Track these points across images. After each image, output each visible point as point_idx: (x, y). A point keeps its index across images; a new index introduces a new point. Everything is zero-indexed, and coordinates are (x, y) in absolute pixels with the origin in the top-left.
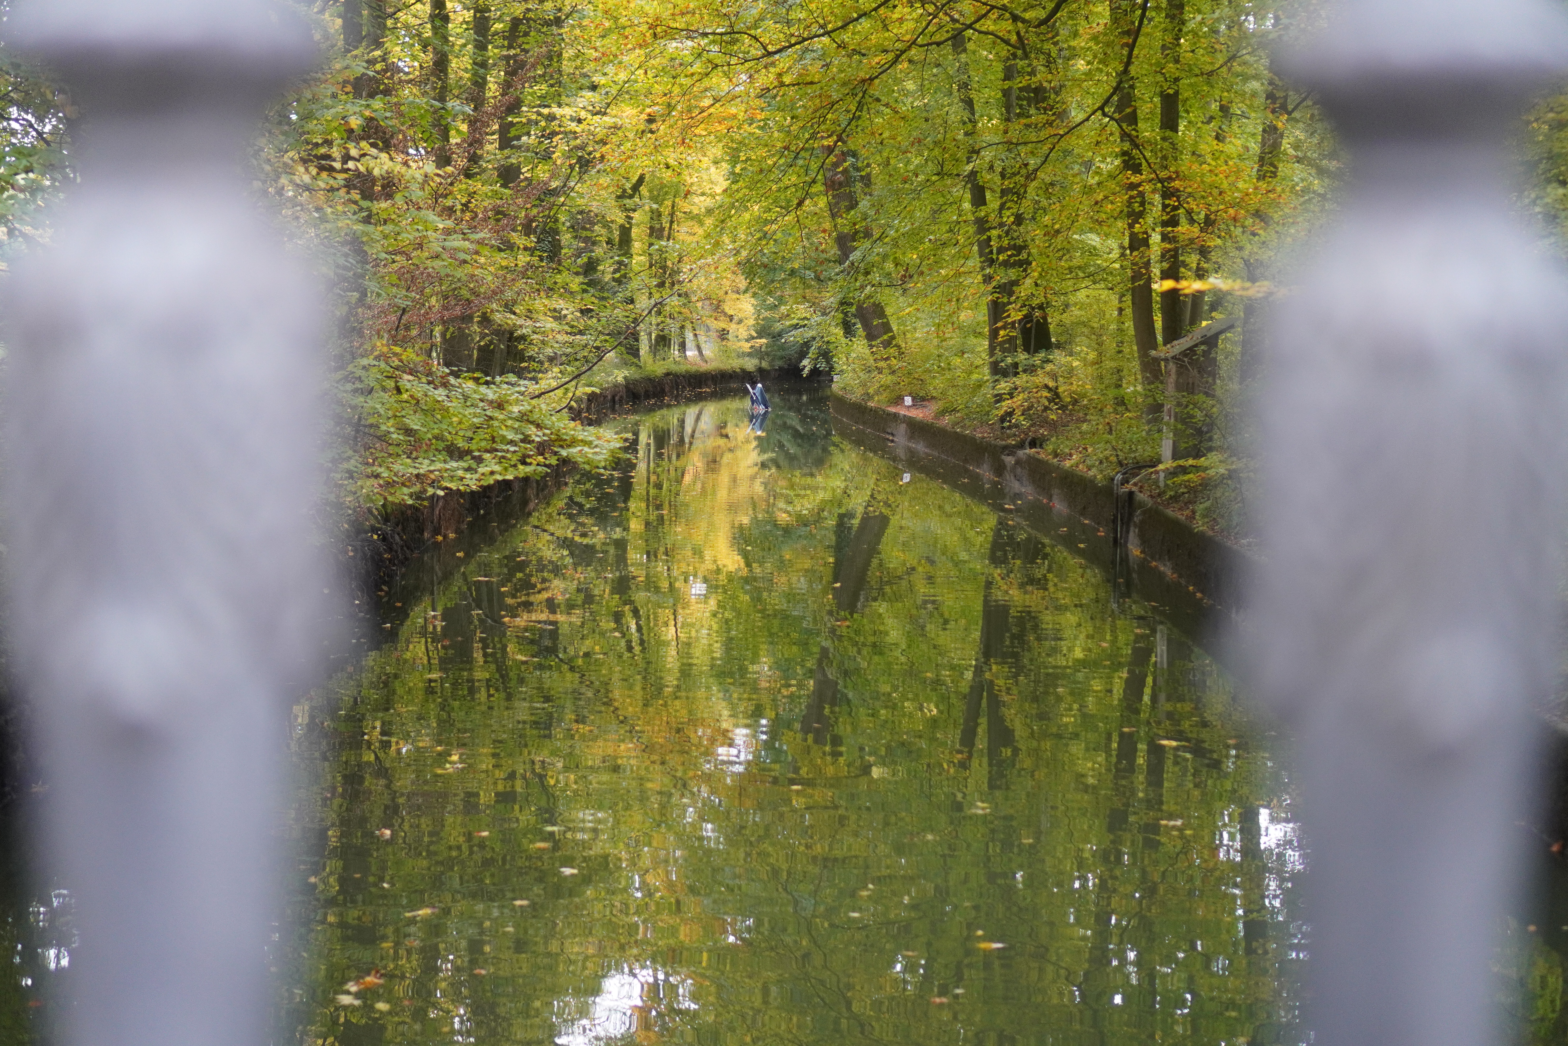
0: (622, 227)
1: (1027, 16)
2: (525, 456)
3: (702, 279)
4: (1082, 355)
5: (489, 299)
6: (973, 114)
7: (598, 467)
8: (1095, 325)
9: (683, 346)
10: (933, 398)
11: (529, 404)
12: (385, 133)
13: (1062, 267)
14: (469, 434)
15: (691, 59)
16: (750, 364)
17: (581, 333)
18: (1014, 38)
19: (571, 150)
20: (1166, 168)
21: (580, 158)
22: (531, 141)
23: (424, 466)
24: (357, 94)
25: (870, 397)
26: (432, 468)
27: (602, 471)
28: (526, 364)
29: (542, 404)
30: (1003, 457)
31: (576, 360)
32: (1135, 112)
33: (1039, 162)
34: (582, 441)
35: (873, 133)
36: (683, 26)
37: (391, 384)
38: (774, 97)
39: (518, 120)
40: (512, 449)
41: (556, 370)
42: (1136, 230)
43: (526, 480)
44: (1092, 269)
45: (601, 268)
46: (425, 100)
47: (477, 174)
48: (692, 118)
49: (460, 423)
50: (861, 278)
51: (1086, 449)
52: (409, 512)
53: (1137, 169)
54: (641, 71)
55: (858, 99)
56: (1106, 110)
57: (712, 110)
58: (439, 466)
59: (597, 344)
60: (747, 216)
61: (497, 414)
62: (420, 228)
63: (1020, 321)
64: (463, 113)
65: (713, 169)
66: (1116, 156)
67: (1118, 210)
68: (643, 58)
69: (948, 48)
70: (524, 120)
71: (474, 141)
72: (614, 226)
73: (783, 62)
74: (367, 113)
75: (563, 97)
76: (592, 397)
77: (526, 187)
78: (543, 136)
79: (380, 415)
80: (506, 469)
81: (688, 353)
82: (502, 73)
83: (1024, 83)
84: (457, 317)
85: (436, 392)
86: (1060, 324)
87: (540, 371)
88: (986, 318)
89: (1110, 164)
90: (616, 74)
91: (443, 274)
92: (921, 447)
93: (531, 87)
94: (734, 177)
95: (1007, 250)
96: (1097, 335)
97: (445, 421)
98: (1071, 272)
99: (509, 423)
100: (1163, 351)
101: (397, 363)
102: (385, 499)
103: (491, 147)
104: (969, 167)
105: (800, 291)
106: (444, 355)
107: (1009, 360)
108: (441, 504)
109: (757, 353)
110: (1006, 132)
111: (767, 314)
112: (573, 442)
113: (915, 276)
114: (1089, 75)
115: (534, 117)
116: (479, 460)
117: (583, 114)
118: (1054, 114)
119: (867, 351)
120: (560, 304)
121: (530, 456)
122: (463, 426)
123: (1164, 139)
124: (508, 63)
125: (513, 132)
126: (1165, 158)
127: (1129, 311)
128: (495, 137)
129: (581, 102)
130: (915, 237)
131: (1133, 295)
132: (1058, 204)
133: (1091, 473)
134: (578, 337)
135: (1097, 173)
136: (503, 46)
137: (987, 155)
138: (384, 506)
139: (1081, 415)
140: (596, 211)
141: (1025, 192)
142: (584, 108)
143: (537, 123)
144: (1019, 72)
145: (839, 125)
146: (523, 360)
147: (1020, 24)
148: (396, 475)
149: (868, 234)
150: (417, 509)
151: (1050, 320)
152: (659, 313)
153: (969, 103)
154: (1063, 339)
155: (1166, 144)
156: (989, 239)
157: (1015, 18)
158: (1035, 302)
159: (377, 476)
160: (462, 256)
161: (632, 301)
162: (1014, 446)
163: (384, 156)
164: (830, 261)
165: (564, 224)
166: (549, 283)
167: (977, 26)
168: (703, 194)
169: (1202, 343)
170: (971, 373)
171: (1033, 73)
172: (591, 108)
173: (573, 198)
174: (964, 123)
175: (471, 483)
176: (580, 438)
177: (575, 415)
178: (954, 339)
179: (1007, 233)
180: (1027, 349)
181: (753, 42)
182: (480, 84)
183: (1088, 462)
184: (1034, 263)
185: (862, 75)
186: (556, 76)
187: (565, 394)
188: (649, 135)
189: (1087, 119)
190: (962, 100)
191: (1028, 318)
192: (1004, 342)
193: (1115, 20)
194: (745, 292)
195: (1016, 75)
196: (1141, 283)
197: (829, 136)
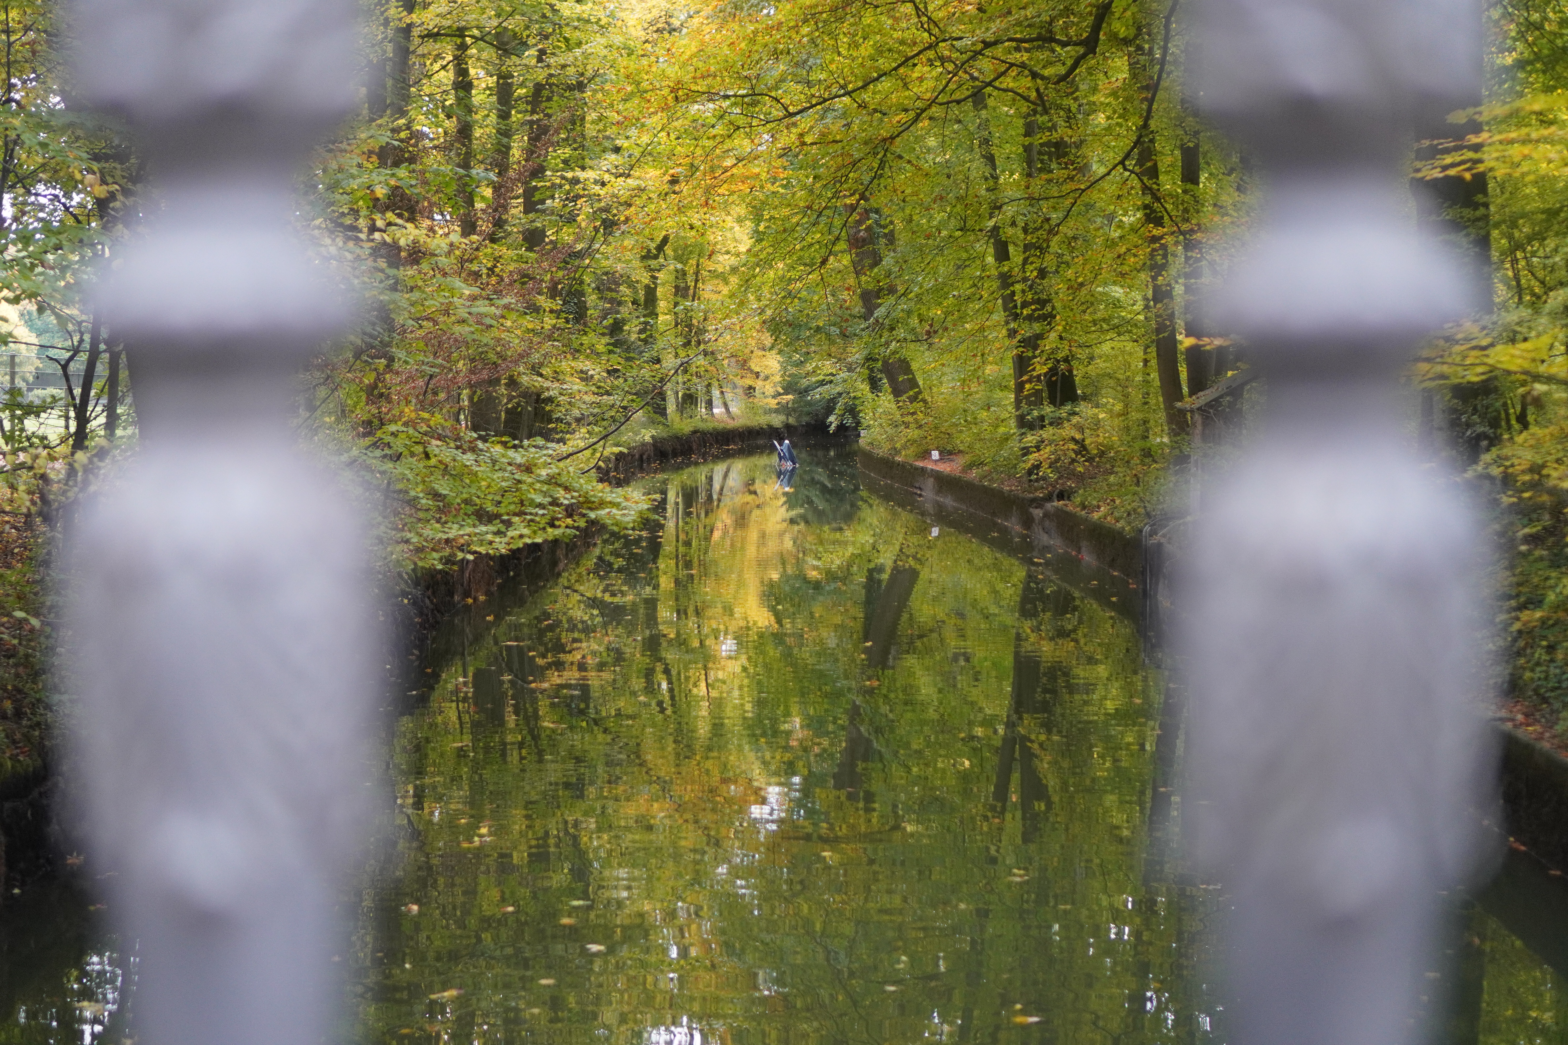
0: (647, 287)
1: (1046, 72)
2: (554, 519)
3: (728, 337)
4: (1109, 407)
5: (516, 362)
6: (995, 170)
7: (627, 529)
8: (1121, 377)
9: (710, 404)
10: (960, 452)
11: (557, 467)
12: (410, 200)
13: (1085, 320)
14: (498, 498)
15: (713, 121)
16: (777, 421)
17: (608, 393)
18: (1034, 94)
19: (595, 212)
20: (1187, 220)
21: (604, 221)
22: (555, 204)
23: (453, 531)
24: (383, 164)
25: (897, 452)
26: (461, 533)
27: (631, 532)
28: (553, 425)
29: (571, 467)
30: (1031, 510)
31: (603, 420)
32: (1155, 165)
33: (1061, 215)
34: (610, 502)
35: (895, 191)
36: (704, 89)
37: (419, 449)
38: (797, 156)
39: (542, 184)
40: (541, 512)
41: (584, 430)
42: (1159, 283)
43: (556, 542)
44: (1116, 321)
45: (626, 328)
46: (450, 167)
47: (503, 238)
48: (715, 178)
49: (489, 487)
50: (886, 334)
51: (1113, 501)
52: (439, 576)
53: (1158, 222)
54: (664, 134)
55: (879, 157)
56: (1127, 163)
57: (734, 170)
58: (468, 530)
59: (625, 403)
60: (771, 274)
61: (525, 477)
62: (447, 294)
63: (1045, 374)
64: (487, 179)
65: (737, 228)
66: (1138, 209)
67: (1141, 263)
68: (665, 121)
69: (969, 104)
70: (548, 184)
71: (499, 206)
72: (639, 286)
73: (805, 122)
74: (393, 182)
75: (587, 160)
76: (620, 457)
77: (552, 250)
78: (567, 199)
79: (408, 480)
80: (535, 532)
81: (715, 411)
82: (526, 138)
83: (1045, 139)
84: (484, 381)
85: (465, 457)
86: (1086, 376)
87: (568, 432)
88: (1012, 371)
89: (1132, 218)
90: (639, 137)
91: (469, 340)
92: (949, 501)
93: (555, 151)
94: (758, 236)
95: (1031, 304)
96: (1123, 385)
97: (473, 485)
98: (1095, 325)
99: (538, 486)
100: (1188, 402)
101: (425, 428)
102: (415, 564)
103: (516, 209)
104: (991, 223)
105: (825, 347)
106: (472, 418)
107: (1035, 413)
108: (470, 566)
109: (783, 409)
110: (1028, 187)
111: (794, 370)
112: (602, 504)
113: (940, 331)
114: (1109, 129)
115: (558, 181)
116: (508, 524)
117: (607, 177)
118: (1075, 169)
119: (894, 406)
120: (586, 365)
121: (558, 519)
122: (491, 490)
123: (1185, 192)
124: (531, 128)
125: (537, 197)
126: (1186, 210)
127: (1154, 363)
128: (519, 201)
129: (605, 165)
130: (939, 292)
131: (1157, 347)
132: (1081, 258)
133: (1119, 525)
134: (605, 397)
135: (1119, 227)
136: (527, 111)
137: (1009, 210)
138: (413, 570)
139: (1108, 466)
140: (621, 272)
141: (1048, 247)
142: (608, 171)
143: (561, 186)
144: (1040, 128)
145: (862, 184)
146: (550, 421)
147: (1038, 81)
148: (426, 541)
149: (892, 290)
150: (447, 573)
151: (1075, 372)
152: (686, 371)
153: (990, 159)
154: (1088, 391)
155: (1187, 197)
156: (1013, 293)
157: (1034, 75)
158: (1060, 356)
159: (407, 541)
160: (488, 321)
161: (658, 361)
162: (1043, 499)
163: (409, 225)
164: (855, 317)
165: (589, 285)
166: (575, 345)
167: (997, 84)
168: (728, 253)
169: (1227, 394)
170: (997, 426)
171: (1054, 128)
172: (614, 171)
173: (598, 260)
174: (986, 179)
175: (500, 547)
176: (608, 499)
177: (604, 476)
178: (979, 392)
179: (1031, 287)
180: (1053, 402)
181: (774, 103)
182: (504, 150)
183: (1116, 514)
184: (1058, 317)
185: (884, 134)
186: (579, 140)
187: (593, 454)
188: (674, 196)
189: (1108, 174)
190: (983, 156)
191: (1053, 371)
192: (1030, 396)
193: (1134, 76)
194: (771, 349)
195: (1037, 130)
196: (1166, 334)
197: (851, 195)
